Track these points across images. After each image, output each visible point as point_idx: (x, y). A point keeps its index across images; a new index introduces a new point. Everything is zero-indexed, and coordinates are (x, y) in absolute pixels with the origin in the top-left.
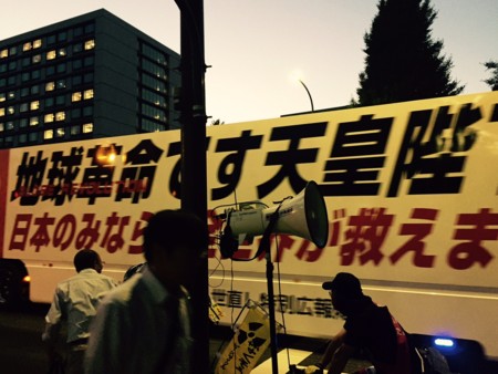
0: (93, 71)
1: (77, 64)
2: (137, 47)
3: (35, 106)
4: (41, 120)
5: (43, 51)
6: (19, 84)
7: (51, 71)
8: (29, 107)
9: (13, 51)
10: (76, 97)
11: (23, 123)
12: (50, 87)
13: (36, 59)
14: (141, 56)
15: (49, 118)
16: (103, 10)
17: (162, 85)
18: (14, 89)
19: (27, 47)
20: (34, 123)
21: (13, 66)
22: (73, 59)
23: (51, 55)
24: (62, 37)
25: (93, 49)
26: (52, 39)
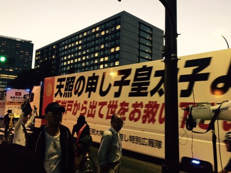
0: (119, 39)
1: (113, 36)
2: (138, 26)
3: (96, 55)
4: (99, 61)
5: (99, 32)
6: (90, 46)
7: (103, 40)
8: (94, 55)
9: (89, 33)
10: (112, 50)
11: (92, 62)
12: (102, 47)
13: (97, 35)
14: (140, 30)
15: (102, 60)
16: (124, 11)
17: (149, 42)
18: (88, 49)
19: (94, 31)
20: (96, 62)
21: (88, 39)
22: (111, 34)
23: (103, 33)
24: (107, 25)
25: (119, 29)
26: (103, 26)
